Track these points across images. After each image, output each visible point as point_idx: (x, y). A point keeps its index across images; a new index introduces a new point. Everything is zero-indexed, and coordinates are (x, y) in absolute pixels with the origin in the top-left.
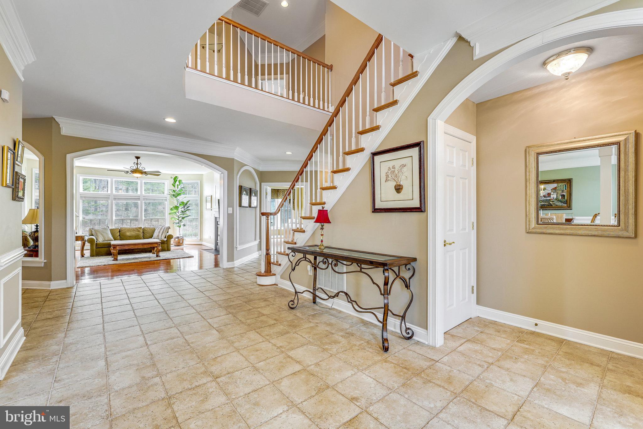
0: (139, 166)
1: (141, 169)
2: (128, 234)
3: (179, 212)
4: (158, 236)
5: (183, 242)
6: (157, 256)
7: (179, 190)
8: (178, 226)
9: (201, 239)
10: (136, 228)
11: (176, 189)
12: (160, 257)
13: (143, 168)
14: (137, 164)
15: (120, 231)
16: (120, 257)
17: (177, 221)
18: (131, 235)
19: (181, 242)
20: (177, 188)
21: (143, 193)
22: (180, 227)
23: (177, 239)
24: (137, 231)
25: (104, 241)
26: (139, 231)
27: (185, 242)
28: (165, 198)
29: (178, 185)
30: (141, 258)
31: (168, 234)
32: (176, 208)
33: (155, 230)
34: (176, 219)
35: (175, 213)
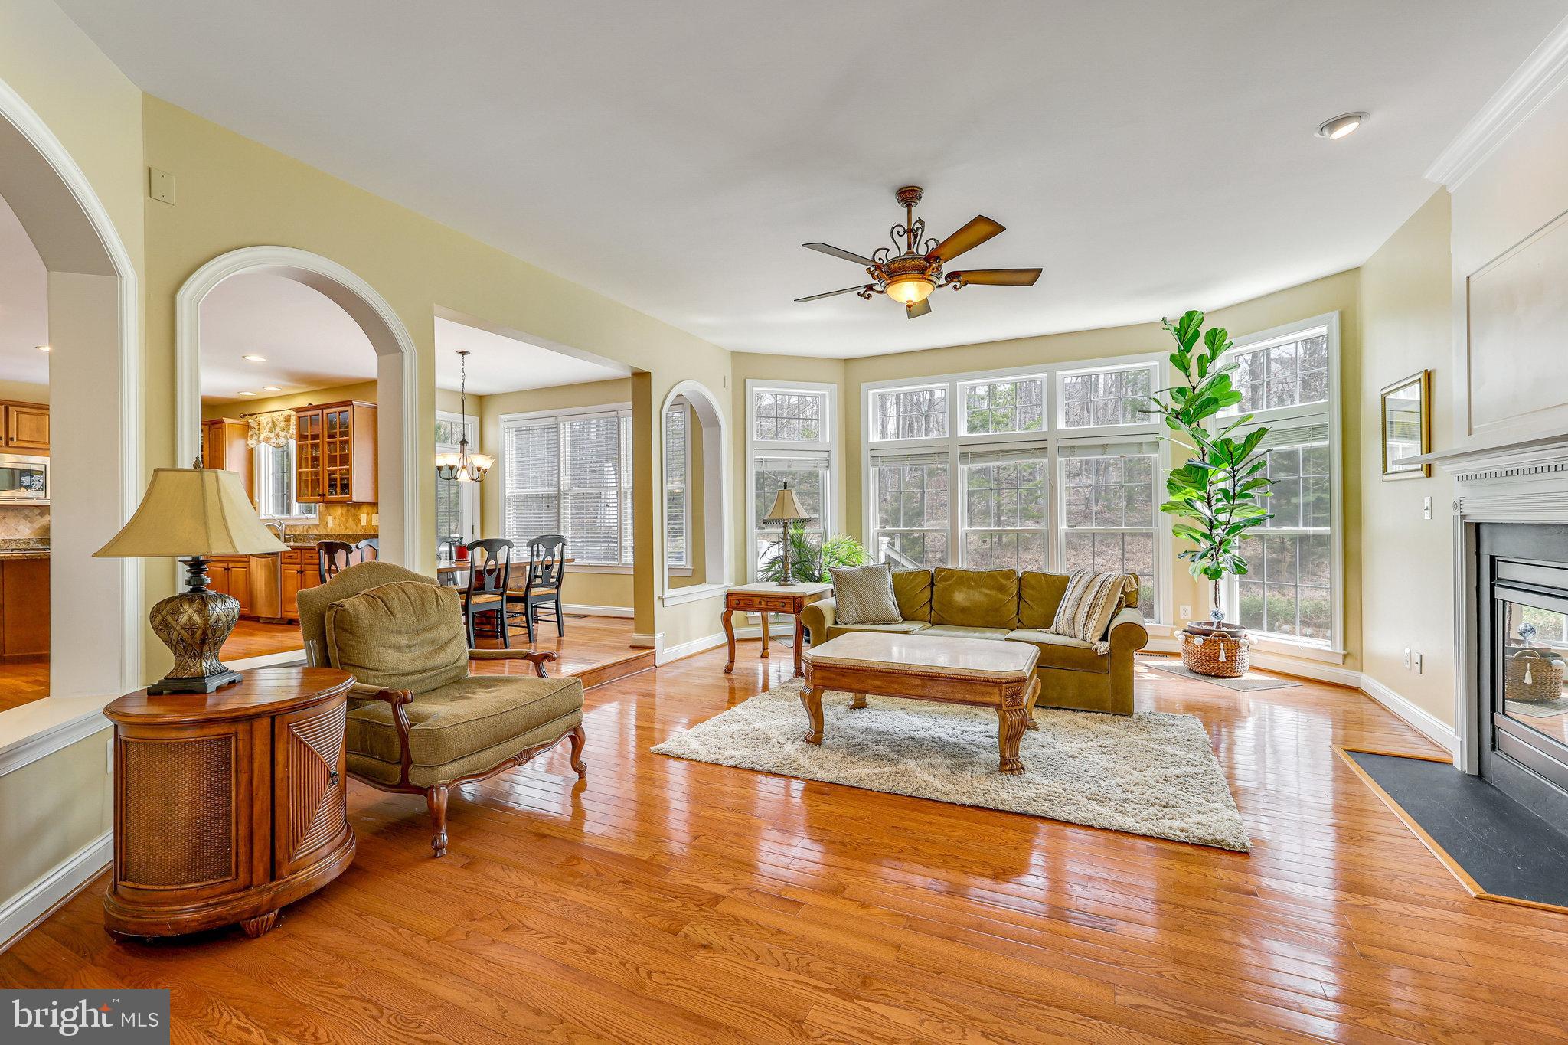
2: (960, 597)
3: (1213, 502)
4: (1072, 621)
5: (1232, 658)
7: (1212, 384)
8: (1206, 571)
9: (1350, 656)
10: (990, 575)
11: (1195, 378)
14: (911, 231)
15: (932, 585)
17: (1205, 545)
18: (968, 604)
19: (1222, 658)
20: (1202, 375)
21: (1061, 425)
22: (1215, 574)
23: (1199, 641)
24: (993, 588)
25: (857, 623)
26: (1002, 589)
27: (1246, 659)
28: (1153, 438)
29: (1202, 356)
32: (1194, 474)
33: (1069, 592)
34: (1197, 536)
35: (1189, 502)
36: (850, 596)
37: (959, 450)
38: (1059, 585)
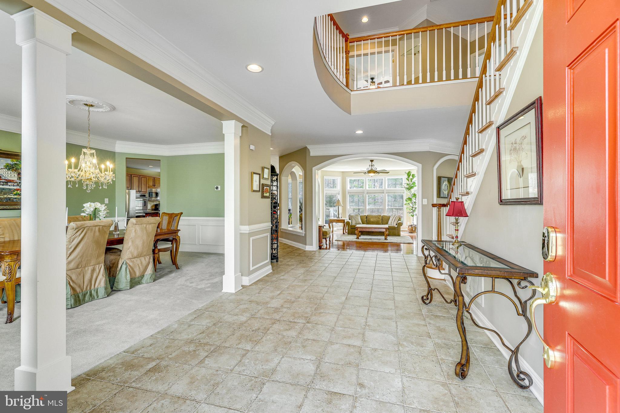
0: (373, 167)
1: (374, 169)
2: (372, 220)
3: (413, 203)
4: (391, 223)
6: (385, 239)
7: (413, 183)
8: (411, 215)
10: (377, 216)
11: (410, 182)
12: (387, 240)
13: (375, 169)
14: (372, 166)
15: (366, 218)
16: (362, 237)
17: (411, 211)
18: (373, 221)
19: (414, 230)
21: (387, 188)
22: (413, 216)
23: (410, 227)
24: (377, 218)
25: (355, 224)
26: (379, 218)
28: (403, 191)
29: (411, 178)
30: (374, 239)
31: (399, 222)
32: (410, 199)
33: (391, 218)
34: (410, 209)
35: (409, 204)
36: (353, 220)
37: (367, 192)
38: (388, 218)
